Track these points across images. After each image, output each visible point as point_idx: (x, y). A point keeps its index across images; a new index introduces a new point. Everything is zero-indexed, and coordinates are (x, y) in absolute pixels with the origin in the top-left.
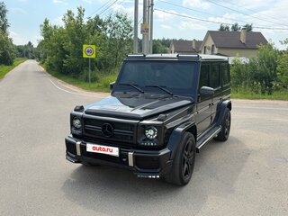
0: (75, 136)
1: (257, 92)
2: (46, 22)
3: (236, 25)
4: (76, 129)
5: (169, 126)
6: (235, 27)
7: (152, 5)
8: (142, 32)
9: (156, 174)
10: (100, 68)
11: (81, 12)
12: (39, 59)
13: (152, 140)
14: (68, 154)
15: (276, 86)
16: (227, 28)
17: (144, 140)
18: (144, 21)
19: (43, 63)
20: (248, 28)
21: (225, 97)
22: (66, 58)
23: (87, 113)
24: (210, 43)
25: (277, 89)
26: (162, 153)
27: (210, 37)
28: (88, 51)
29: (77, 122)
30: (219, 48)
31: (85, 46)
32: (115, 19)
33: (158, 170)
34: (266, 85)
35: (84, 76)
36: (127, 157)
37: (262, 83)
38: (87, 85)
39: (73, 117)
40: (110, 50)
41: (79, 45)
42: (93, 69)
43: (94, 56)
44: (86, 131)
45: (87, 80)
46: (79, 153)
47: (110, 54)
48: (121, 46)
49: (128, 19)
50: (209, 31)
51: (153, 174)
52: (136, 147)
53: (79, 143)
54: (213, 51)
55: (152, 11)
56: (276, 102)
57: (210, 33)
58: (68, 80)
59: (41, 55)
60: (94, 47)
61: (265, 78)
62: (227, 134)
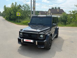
0: (20, 37)
1: (63, 25)
2: (5, 6)
3: (56, 7)
4: (21, 35)
5: (46, 34)
6: (56, 8)
7: (35, 2)
8: (33, 9)
9: (43, 46)
10: (21, 19)
11: (16, 3)
12: (3, 16)
13: (42, 38)
14: (18, 42)
15: (67, 23)
16: (54, 8)
17: (40, 38)
18: (33, 6)
19: (4, 17)
20: (59, 8)
21: (57, 26)
22: (11, 16)
23: (24, 31)
24: (50, 12)
25: (68, 24)
26: (45, 41)
27: (50, 10)
28: (18, 14)
29: (21, 34)
30: (52, 13)
31: (17, 13)
32: (25, 6)
33: (44, 46)
34: (65, 23)
35: (17, 21)
36: (35, 42)
37: (64, 22)
38: (18, 23)
39: (20, 32)
40: (24, 14)
41: (15, 12)
42: (19, 19)
43: (20, 15)
44: (24, 36)
45: (18, 22)
46: (22, 42)
47: (24, 15)
48: (27, 13)
49: (29, 6)
50: (49, 9)
51: (42, 46)
52: (38, 40)
53: (22, 39)
54: (50, 14)
55: (35, 3)
56: (68, 27)
57: (50, 9)
58: (12, 22)
59: (4, 15)
60: (20, 13)
61: (64, 21)
62: (58, 36)
